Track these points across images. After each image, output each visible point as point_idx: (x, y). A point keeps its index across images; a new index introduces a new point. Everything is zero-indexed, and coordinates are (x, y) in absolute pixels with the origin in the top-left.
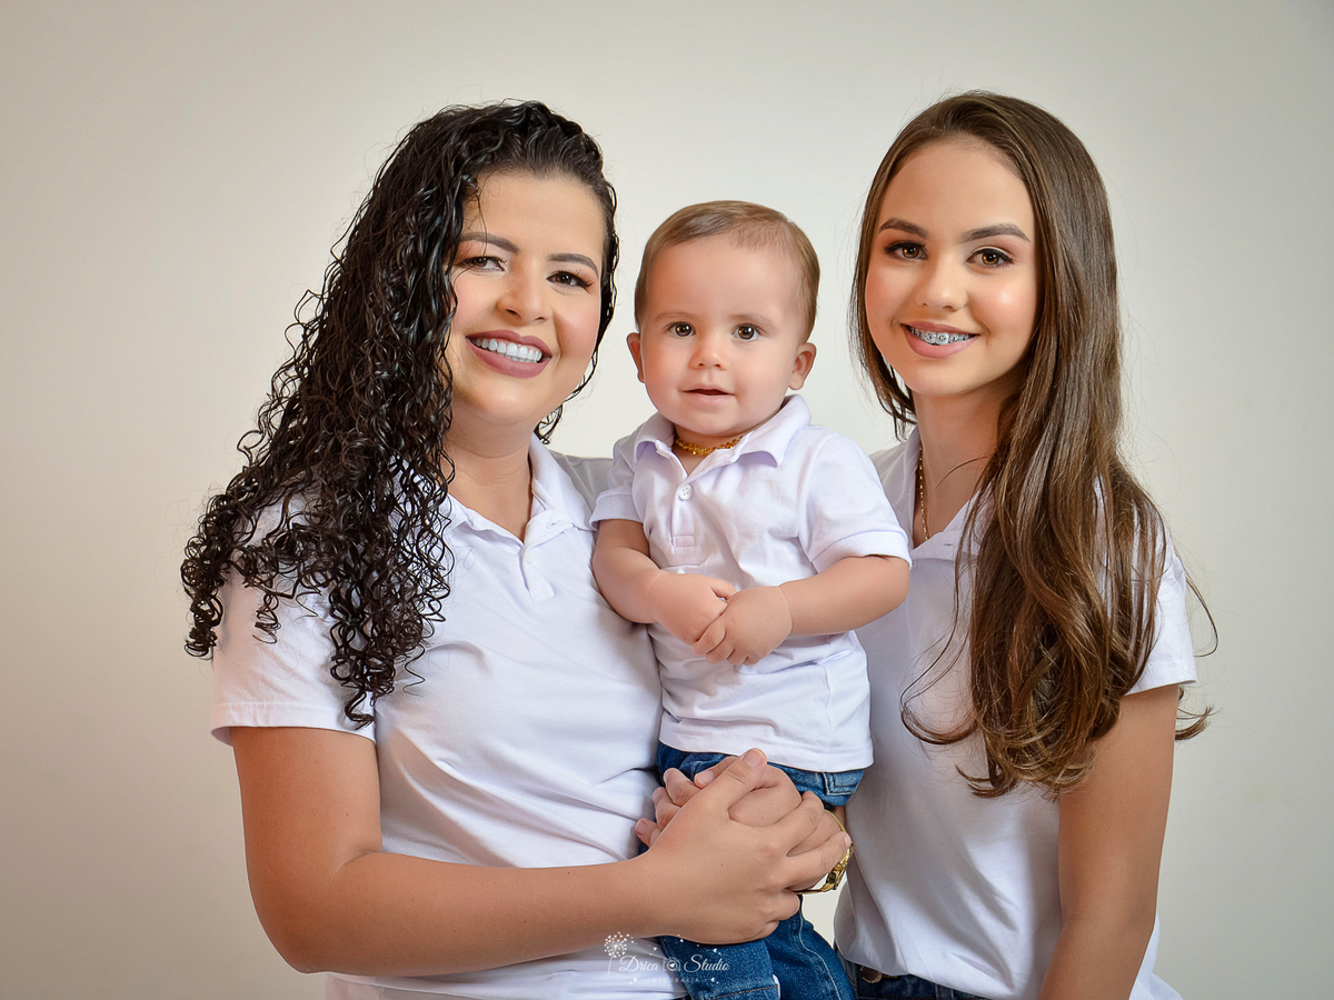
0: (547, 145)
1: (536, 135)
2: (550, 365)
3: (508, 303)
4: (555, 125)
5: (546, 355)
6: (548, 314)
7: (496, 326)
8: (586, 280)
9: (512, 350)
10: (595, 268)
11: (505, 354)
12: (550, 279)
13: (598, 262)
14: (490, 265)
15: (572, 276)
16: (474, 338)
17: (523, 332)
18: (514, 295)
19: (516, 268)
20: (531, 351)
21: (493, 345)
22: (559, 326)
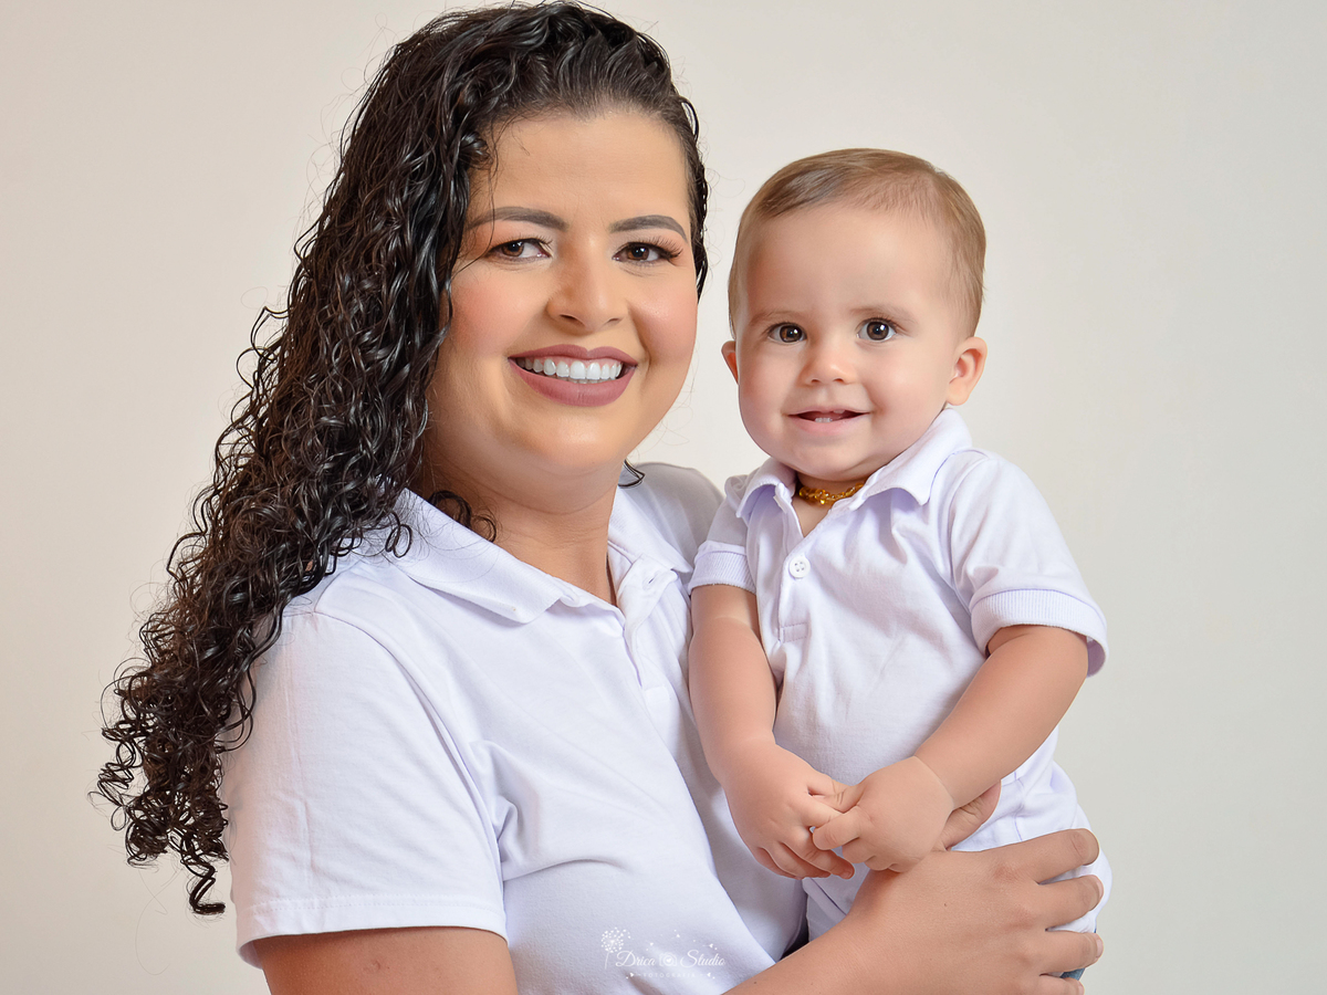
0: (586, 65)
1: (569, 55)
2: (636, 377)
3: (562, 306)
4: (593, 33)
5: (627, 366)
6: (622, 311)
7: (552, 340)
8: (669, 248)
9: (578, 370)
10: (679, 229)
11: (568, 379)
12: (617, 255)
13: (683, 218)
14: (529, 251)
15: (649, 246)
16: (520, 360)
17: (589, 344)
18: (569, 293)
19: (567, 251)
20: (606, 367)
21: (550, 367)
22: (640, 325)
